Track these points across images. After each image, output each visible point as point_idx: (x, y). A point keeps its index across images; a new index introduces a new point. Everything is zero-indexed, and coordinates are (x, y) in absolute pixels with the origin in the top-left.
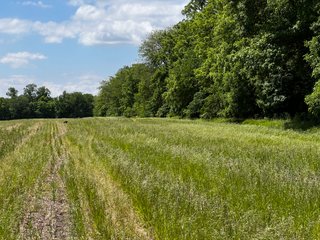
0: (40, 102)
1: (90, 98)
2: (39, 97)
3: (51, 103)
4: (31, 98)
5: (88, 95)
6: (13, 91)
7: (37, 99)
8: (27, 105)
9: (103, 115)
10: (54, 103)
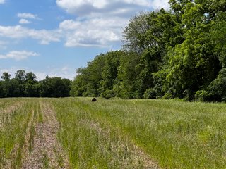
0: (28, 84)
1: (67, 81)
2: (27, 80)
3: (36, 85)
4: (21, 81)
5: (66, 80)
6: (7, 75)
7: (26, 81)
8: (18, 87)
9: (80, 95)
10: (39, 85)
